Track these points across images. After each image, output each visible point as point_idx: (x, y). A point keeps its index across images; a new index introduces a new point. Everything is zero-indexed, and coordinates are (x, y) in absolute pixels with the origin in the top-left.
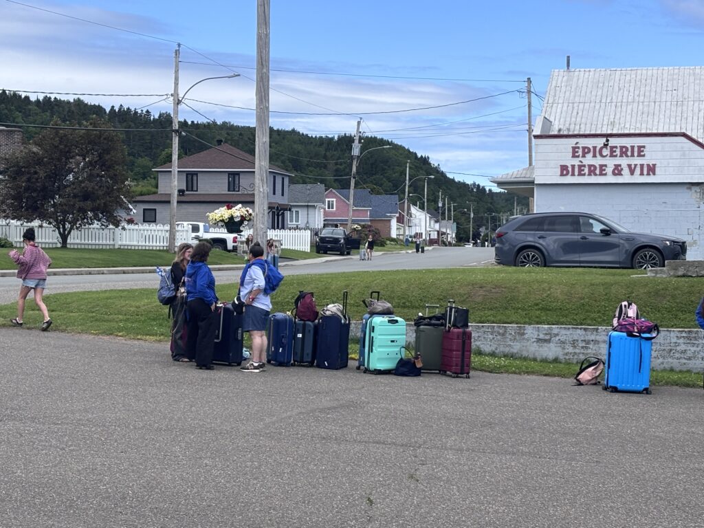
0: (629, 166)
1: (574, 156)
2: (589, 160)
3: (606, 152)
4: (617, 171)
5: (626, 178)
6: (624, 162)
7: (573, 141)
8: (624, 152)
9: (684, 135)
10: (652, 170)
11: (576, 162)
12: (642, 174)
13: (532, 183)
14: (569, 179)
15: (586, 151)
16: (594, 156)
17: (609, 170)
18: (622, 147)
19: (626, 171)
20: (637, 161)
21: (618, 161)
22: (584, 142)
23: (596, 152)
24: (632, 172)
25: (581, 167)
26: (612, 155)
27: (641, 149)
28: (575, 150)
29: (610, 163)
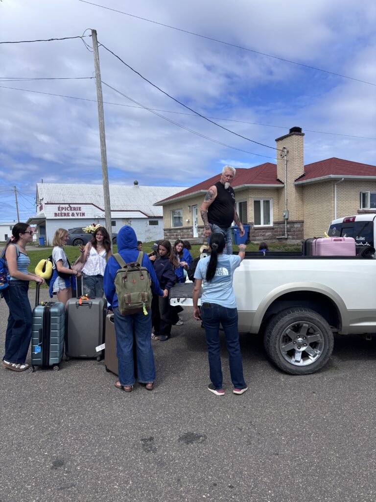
0: (77, 213)
1: (59, 210)
2: (64, 211)
3: (69, 209)
4: (73, 215)
5: (76, 217)
6: (75, 212)
7: (58, 205)
8: (75, 209)
9: (92, 204)
10: (83, 214)
11: (59, 212)
12: (81, 216)
13: (45, 219)
14: (58, 218)
15: (63, 208)
16: (65, 210)
17: (70, 215)
18: (74, 207)
19: (76, 215)
20: (78, 212)
21: (73, 212)
22: (62, 206)
23: (66, 209)
24: (78, 215)
25: (61, 214)
26: (71, 210)
27: (80, 208)
28: (59, 208)
29: (71, 212)
